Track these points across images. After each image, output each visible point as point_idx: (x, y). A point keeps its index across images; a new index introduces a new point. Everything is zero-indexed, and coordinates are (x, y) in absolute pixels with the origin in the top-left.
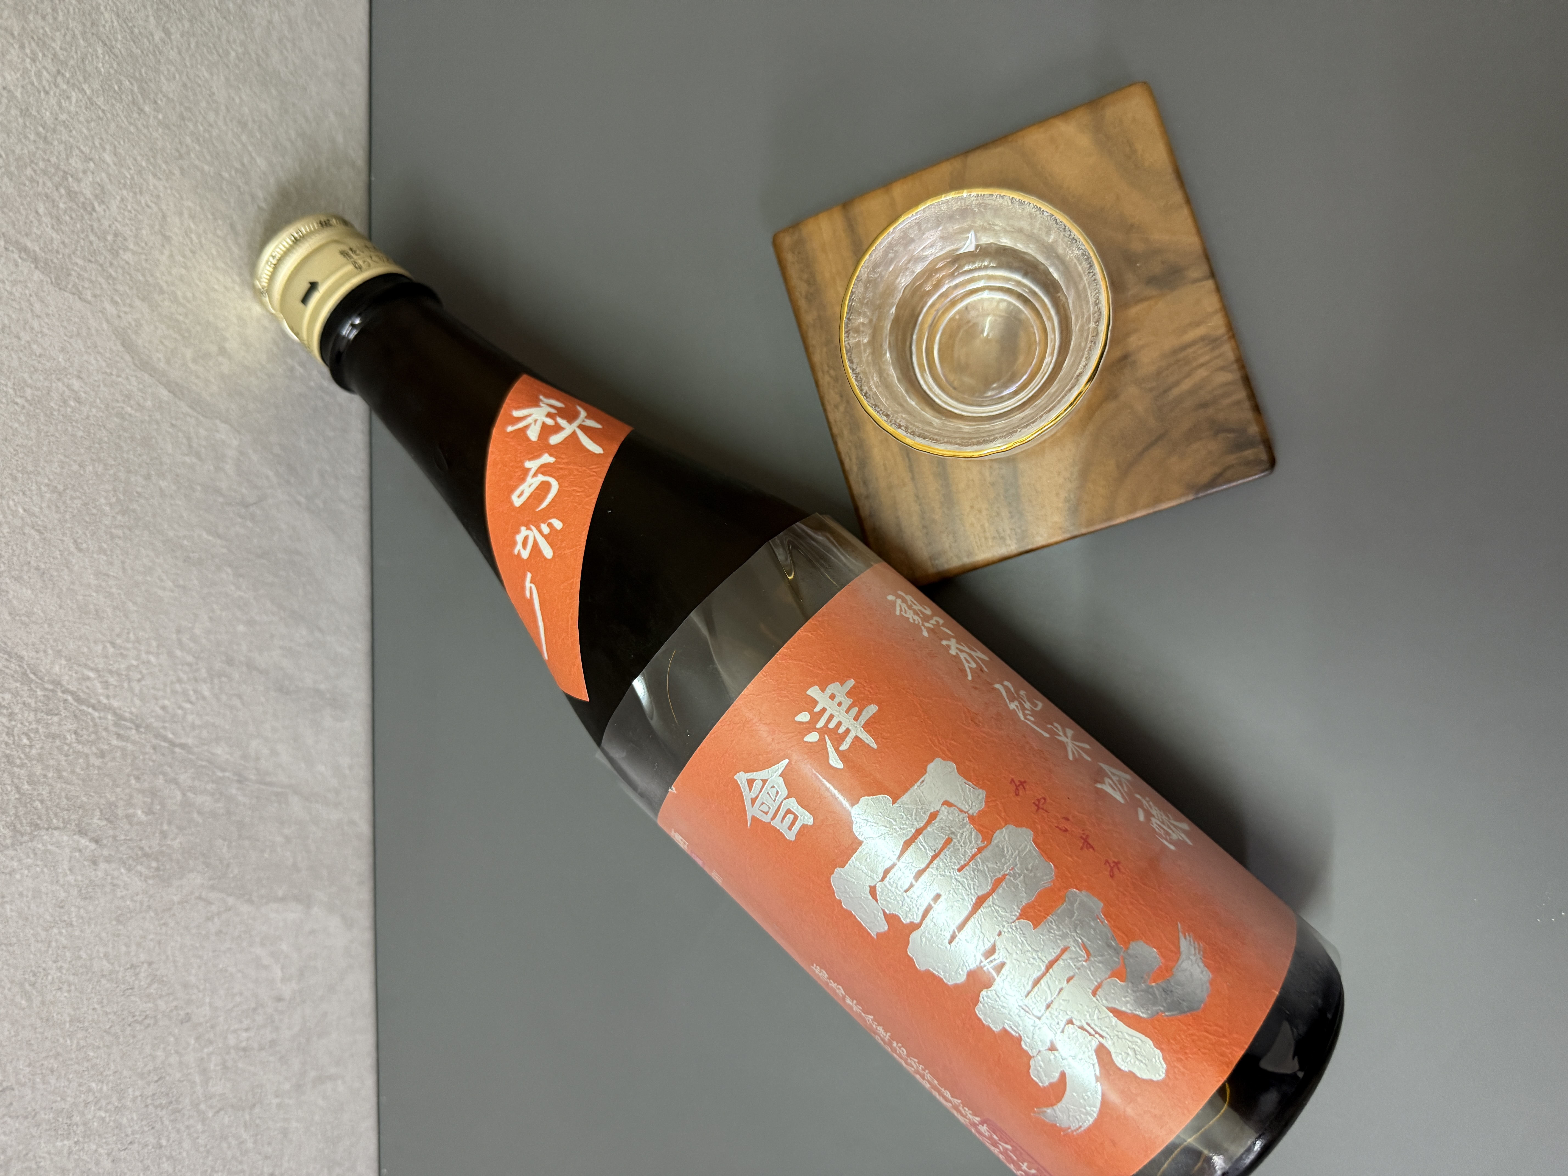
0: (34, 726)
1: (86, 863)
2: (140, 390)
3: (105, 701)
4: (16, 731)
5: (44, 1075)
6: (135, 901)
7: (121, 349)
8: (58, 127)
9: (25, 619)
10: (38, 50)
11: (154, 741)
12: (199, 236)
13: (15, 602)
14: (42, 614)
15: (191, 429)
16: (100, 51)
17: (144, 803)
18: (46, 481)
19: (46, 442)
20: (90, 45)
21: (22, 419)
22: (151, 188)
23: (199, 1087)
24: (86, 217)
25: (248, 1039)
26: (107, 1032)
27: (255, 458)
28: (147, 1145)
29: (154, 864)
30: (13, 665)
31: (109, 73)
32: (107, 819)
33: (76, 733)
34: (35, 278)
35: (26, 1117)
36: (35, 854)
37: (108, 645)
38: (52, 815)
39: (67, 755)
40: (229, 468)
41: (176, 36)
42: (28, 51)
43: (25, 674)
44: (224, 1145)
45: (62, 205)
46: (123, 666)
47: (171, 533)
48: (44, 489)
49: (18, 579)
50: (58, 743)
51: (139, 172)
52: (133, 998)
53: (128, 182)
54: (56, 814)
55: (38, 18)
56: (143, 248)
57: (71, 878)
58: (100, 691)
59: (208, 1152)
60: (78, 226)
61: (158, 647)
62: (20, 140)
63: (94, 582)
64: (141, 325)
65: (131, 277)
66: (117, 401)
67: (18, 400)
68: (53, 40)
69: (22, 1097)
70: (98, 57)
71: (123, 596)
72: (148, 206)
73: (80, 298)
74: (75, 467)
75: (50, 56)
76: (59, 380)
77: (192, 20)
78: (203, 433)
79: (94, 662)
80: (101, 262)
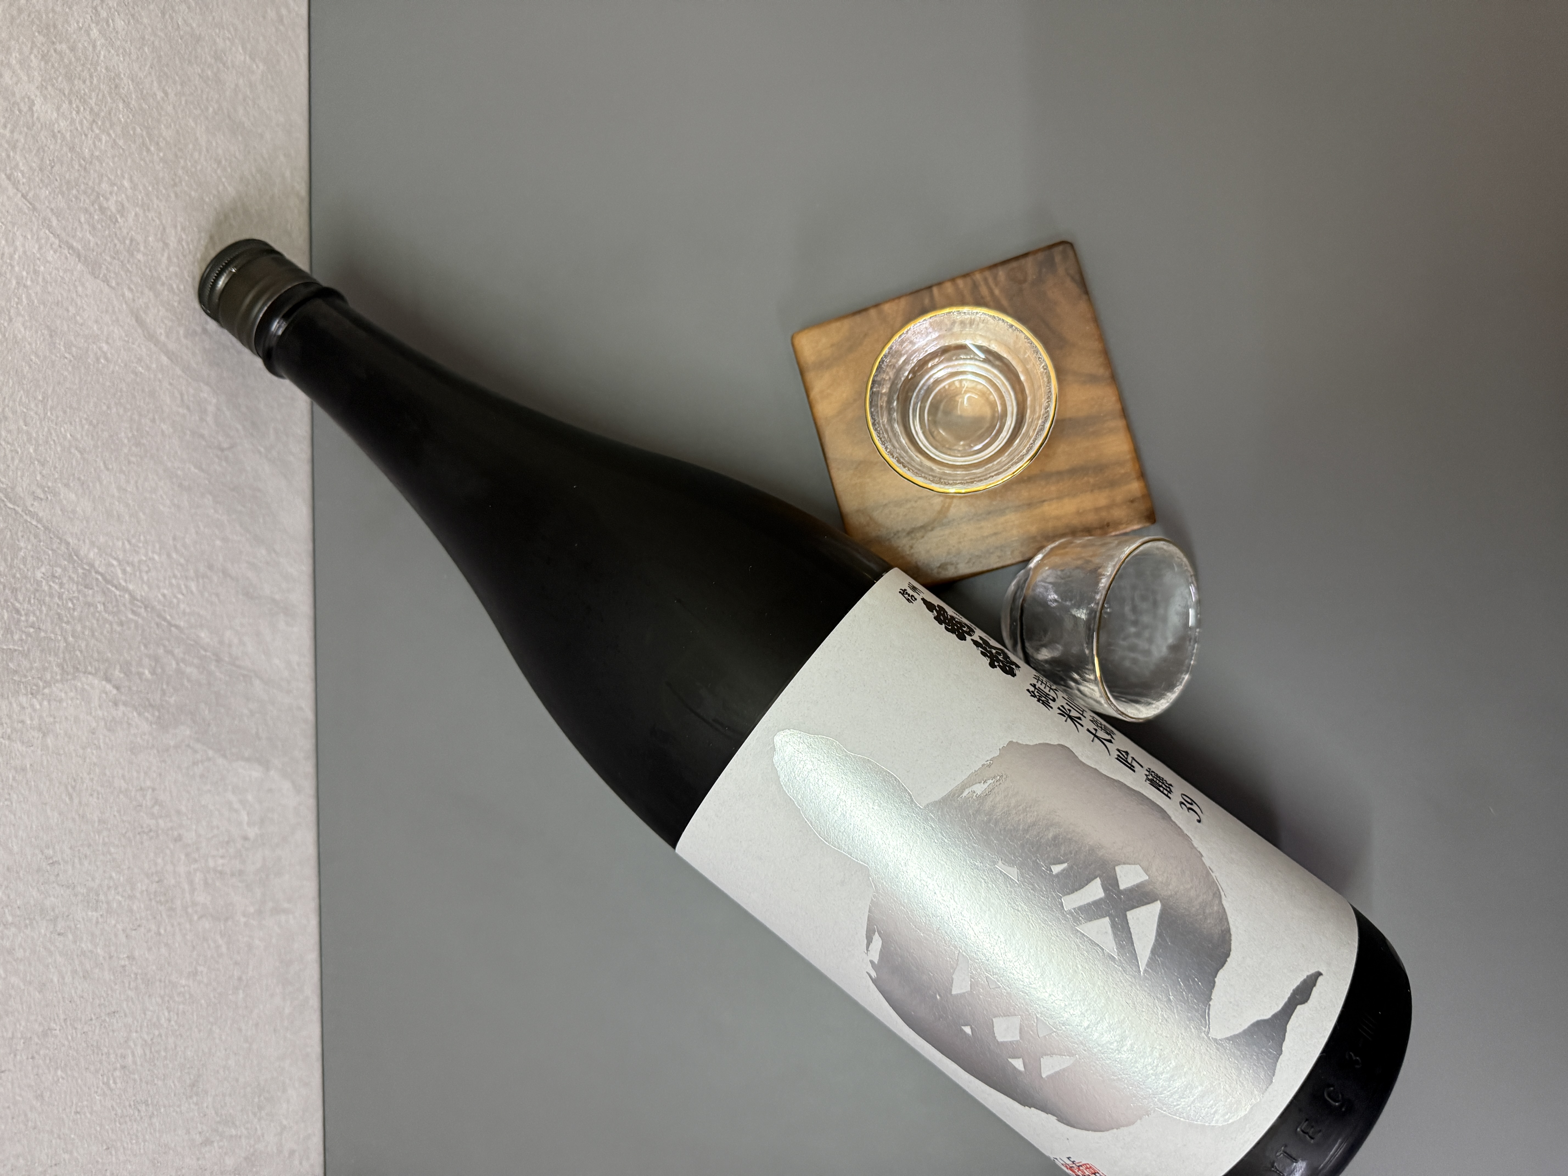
0: (76, 594)
1: (110, 704)
2: (148, 355)
3: (123, 584)
4: (64, 596)
5: (80, 859)
6: (144, 740)
7: (136, 324)
8: (94, 160)
9: (72, 516)
10: (80, 105)
11: (157, 620)
12: (188, 244)
13: (65, 502)
14: (82, 513)
15: (183, 388)
16: (121, 106)
17: (150, 665)
18: (85, 416)
19: (85, 388)
20: (114, 102)
21: (70, 369)
22: (155, 206)
23: (187, 895)
25: (223, 865)
26: (124, 835)
27: (228, 413)
28: (149, 930)
29: (157, 714)
30: (63, 547)
31: (127, 122)
32: (125, 674)
33: (104, 604)
34: (79, 267)
35: (68, 887)
36: (76, 690)
37: (126, 543)
38: (87, 663)
39: (98, 620)
40: (210, 419)
41: (172, 96)
42: (74, 106)
43: (70, 555)
44: (205, 945)
45: (96, 217)
46: (136, 560)
47: (169, 464)
48: (84, 422)
49: (67, 485)
50: (92, 609)
51: (147, 195)
52: (142, 814)
53: (140, 202)
54: (90, 663)
55: (81, 82)
56: (150, 251)
57: (100, 713)
58: (120, 575)
59: (194, 947)
60: (107, 232)
61: (160, 549)
62: (69, 170)
63: (116, 494)
64: (148, 307)
65: (141, 271)
66: (133, 362)
67: (67, 355)
68: (91, 99)
69: (65, 871)
70: (119, 111)
71: (136, 508)
72: (153, 220)
73: (108, 285)
74: (104, 408)
75: (88, 109)
76: (94, 343)
77: (183, 84)
78: (191, 391)
79: (116, 553)
80: (122, 259)
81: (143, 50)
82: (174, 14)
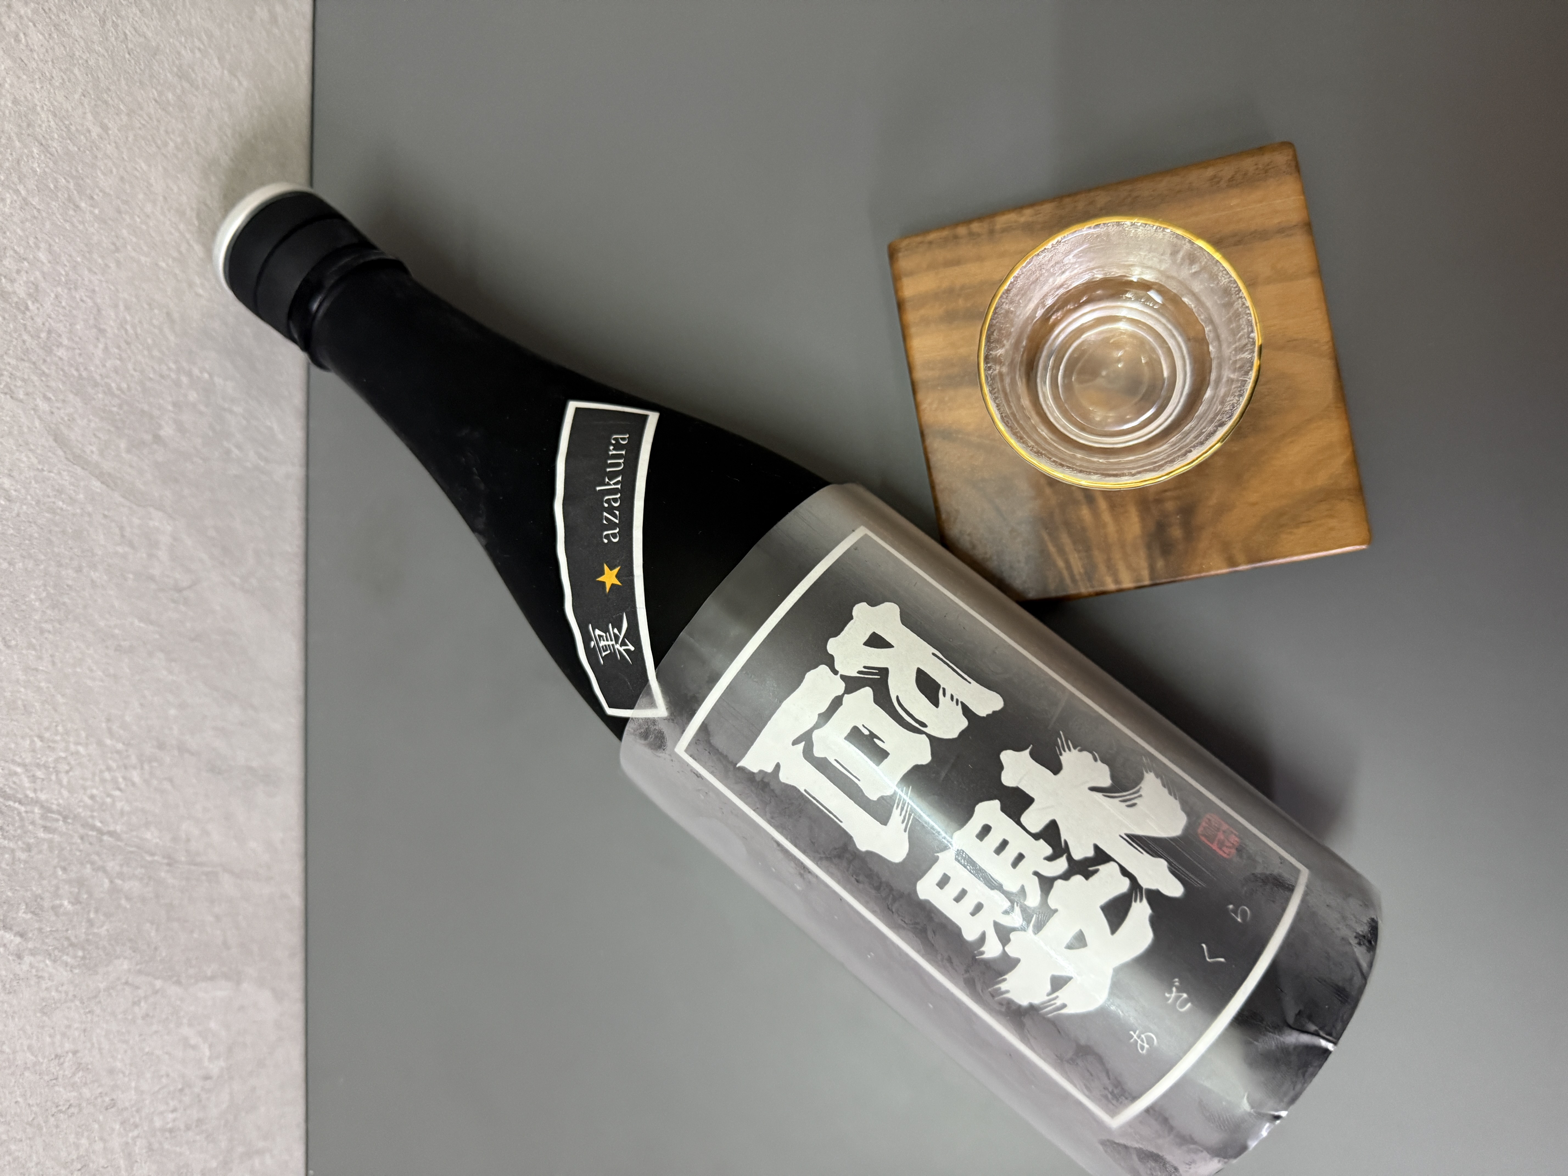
1: (10, 958)
2: (71, 484)
3: (31, 795)
6: (60, 992)
7: (54, 444)
11: (82, 831)
12: (134, 327)
15: (124, 518)
16: (35, 151)
17: (71, 893)
20: (25, 146)
22: (87, 282)
24: (19, 317)
25: (174, 1120)
26: (30, 1124)
27: (189, 542)
29: (80, 953)
31: (45, 171)
32: (33, 913)
37: (36, 739)
40: (163, 554)
41: (114, 131)
46: (50, 759)
47: (102, 624)
51: (74, 268)
52: (57, 1088)
53: (63, 279)
56: (77, 343)
58: (27, 785)
60: (11, 326)
61: (87, 738)
63: (22, 677)
64: (74, 419)
65: (64, 372)
66: (49, 497)
70: (33, 158)
71: (52, 690)
72: (82, 300)
73: (12, 397)
77: (130, 113)
78: (136, 521)
79: (21, 757)
80: (34, 359)
81: (72, 72)
82: (119, 21)
